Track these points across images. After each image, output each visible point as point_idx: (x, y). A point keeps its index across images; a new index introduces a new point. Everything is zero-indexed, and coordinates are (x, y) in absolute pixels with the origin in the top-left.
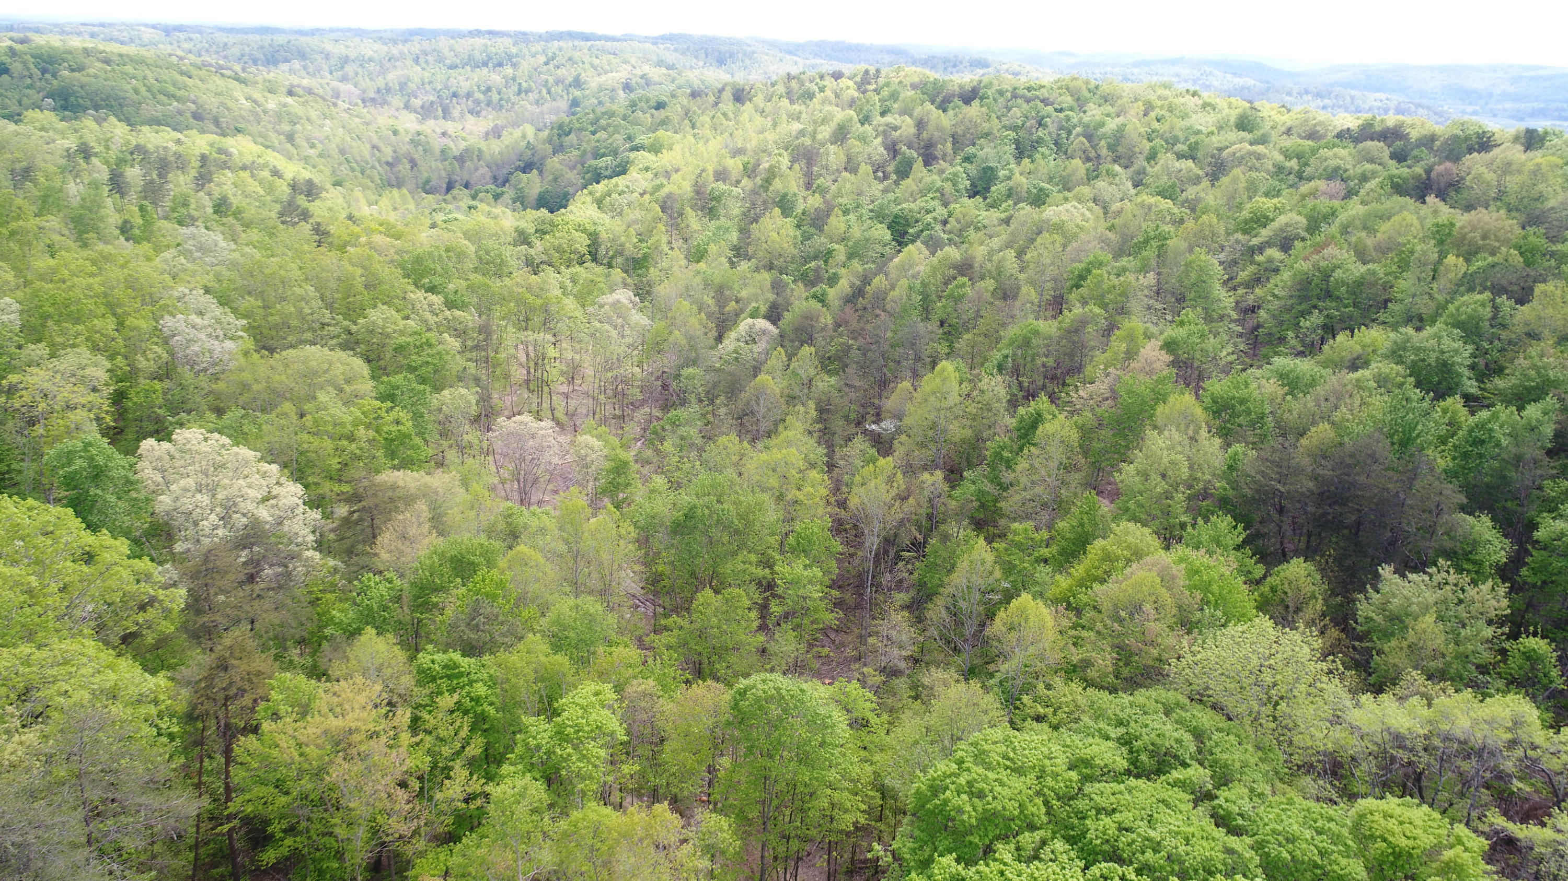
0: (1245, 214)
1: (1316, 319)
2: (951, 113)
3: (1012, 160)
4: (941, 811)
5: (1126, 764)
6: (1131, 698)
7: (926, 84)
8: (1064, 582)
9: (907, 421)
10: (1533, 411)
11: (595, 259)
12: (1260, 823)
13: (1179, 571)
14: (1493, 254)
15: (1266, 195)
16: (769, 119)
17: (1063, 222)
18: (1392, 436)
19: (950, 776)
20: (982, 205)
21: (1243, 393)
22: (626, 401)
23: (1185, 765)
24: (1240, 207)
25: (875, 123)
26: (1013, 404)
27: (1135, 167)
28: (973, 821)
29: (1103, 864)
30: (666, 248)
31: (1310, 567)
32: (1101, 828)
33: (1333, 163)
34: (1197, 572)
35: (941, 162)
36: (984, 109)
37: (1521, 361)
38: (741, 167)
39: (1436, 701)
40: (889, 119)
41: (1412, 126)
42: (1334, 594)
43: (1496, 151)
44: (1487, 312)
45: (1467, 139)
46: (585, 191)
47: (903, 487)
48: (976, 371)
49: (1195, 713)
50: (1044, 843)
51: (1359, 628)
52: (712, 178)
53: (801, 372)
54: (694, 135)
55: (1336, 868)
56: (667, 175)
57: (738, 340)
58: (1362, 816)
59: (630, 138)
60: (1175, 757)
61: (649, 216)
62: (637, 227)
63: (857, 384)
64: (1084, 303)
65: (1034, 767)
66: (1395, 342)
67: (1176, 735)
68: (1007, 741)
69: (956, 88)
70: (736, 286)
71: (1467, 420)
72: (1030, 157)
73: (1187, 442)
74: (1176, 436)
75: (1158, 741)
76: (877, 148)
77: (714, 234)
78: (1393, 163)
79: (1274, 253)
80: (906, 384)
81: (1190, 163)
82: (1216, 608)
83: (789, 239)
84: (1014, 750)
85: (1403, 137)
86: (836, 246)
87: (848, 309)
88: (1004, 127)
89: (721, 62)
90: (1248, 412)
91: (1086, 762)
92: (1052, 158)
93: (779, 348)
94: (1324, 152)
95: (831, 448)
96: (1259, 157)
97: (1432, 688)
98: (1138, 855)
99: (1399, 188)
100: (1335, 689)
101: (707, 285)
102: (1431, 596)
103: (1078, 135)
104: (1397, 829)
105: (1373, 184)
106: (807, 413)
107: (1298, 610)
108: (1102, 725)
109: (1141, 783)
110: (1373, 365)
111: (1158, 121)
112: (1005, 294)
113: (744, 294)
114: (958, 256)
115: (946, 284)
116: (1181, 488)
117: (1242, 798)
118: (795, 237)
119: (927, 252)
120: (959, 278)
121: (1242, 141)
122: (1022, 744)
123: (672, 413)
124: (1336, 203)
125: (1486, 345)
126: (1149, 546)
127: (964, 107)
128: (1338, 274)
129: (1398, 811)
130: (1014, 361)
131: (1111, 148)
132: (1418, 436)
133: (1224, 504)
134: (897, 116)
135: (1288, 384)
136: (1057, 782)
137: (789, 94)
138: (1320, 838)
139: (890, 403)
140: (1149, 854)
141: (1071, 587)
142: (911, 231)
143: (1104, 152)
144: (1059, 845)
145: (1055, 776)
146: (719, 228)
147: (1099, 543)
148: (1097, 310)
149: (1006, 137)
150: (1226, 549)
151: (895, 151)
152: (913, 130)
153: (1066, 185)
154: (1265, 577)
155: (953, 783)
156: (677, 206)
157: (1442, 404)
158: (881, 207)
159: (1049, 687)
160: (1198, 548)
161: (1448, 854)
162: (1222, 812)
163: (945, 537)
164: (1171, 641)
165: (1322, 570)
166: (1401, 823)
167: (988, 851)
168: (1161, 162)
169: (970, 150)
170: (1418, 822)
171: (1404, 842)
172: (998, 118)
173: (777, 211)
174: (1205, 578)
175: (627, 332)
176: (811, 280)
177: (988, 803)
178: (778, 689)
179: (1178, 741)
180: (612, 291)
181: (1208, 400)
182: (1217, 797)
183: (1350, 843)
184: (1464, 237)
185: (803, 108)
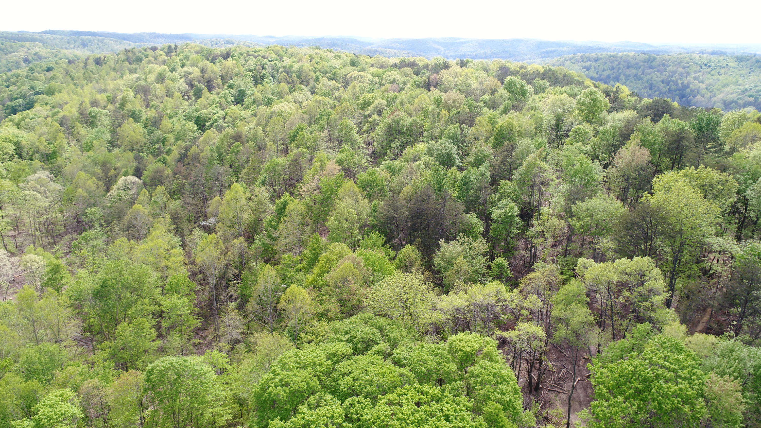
0: (361, 101)
1: (396, 143)
2: (218, 64)
3: (253, 86)
4: (269, 399)
5: (352, 351)
6: (349, 321)
7: (203, 51)
8: (310, 277)
9: (220, 216)
10: (482, 168)
11: (20, 157)
12: (412, 359)
13: (360, 259)
14: (458, 109)
15: (368, 92)
16: (118, 73)
17: (282, 111)
18: (434, 186)
19: (270, 380)
20: (242, 108)
21: (374, 178)
22: (55, 234)
23: (377, 344)
24: (358, 98)
25: (178, 71)
26: (273, 199)
27: (311, 85)
28: (285, 398)
29: (350, 399)
30: (66, 146)
31: (413, 247)
32: (346, 382)
33: (392, 77)
34: (368, 258)
35: (217, 89)
36: (234, 62)
37: (474, 149)
38: (106, 99)
39: (468, 291)
40: (186, 69)
41: (419, 61)
42: (424, 258)
43: (451, 69)
44: (459, 131)
45: (440, 64)
46: (7, 119)
47: (224, 248)
48: (252, 187)
49: (377, 320)
50: (321, 398)
51: (436, 269)
52: (89, 106)
53: (159, 200)
54: (75, 84)
55: (445, 369)
56: (61, 106)
57: (119, 189)
58: (451, 344)
59: (32, 88)
60: (373, 341)
61: (53, 129)
62: (46, 136)
63: (191, 202)
64: (298, 147)
65: (310, 364)
66: (429, 148)
67: (371, 331)
68: (296, 355)
69: (218, 52)
70: (114, 162)
71: (459, 175)
72: (261, 83)
73: (354, 203)
74: (349, 201)
75: (364, 336)
76: (182, 84)
77: (96, 136)
78: (415, 76)
79: (375, 117)
80: (218, 198)
81: (334, 82)
82: (379, 273)
83: (140, 134)
84: (300, 358)
85: (417, 65)
86: (168, 135)
87: (180, 165)
88: (246, 70)
89: (84, 45)
90: (377, 186)
91: (335, 355)
92: (271, 84)
93: (144, 190)
94: (388, 73)
95: (182, 237)
96: (362, 77)
97: (466, 286)
98: (364, 389)
99: (418, 85)
100: (432, 296)
101: (95, 164)
102: (460, 249)
103: (282, 72)
104: (465, 344)
105: (408, 85)
106: (166, 221)
107: (411, 266)
108: (338, 336)
109: (360, 357)
110: (422, 158)
111: (317, 64)
112: (259, 147)
113: (119, 165)
114: (233, 132)
115: (229, 146)
116: (356, 224)
117: (403, 351)
118: (144, 133)
119: (217, 133)
120: (236, 143)
121: (354, 70)
122: (303, 354)
123: (84, 234)
124: (397, 94)
125: (461, 145)
126: (345, 251)
127: (224, 61)
128: (402, 122)
129: (464, 337)
130: (269, 179)
131: (297, 77)
132: (444, 184)
133: (373, 227)
134: (190, 67)
135: (391, 171)
136: (322, 367)
137: (128, 60)
138: (436, 357)
139: (211, 208)
140: (369, 387)
141: (314, 278)
142: (207, 124)
143: (295, 79)
144: (328, 397)
145: (321, 365)
146: (98, 132)
147: (323, 255)
148: (304, 150)
149: (247, 75)
150: (378, 247)
151: (192, 85)
152: (200, 74)
153: (280, 96)
154: (396, 256)
155: (272, 383)
156: (70, 123)
157: (450, 170)
158: (189, 113)
159: (312, 326)
160: (367, 249)
161: (485, 350)
162: (396, 360)
163: (250, 269)
164: (363, 291)
165: (418, 248)
166: (466, 342)
167: (295, 411)
168: (321, 82)
169: (231, 82)
170: (472, 340)
171: (469, 349)
172: (242, 66)
173: (131, 120)
174: (372, 260)
175: (49, 194)
176: (156, 154)
177: (291, 387)
178: (171, 363)
179: (373, 334)
180: (35, 172)
181: (360, 183)
182: (393, 354)
183: (448, 356)
184: (446, 102)
185: (137, 66)
